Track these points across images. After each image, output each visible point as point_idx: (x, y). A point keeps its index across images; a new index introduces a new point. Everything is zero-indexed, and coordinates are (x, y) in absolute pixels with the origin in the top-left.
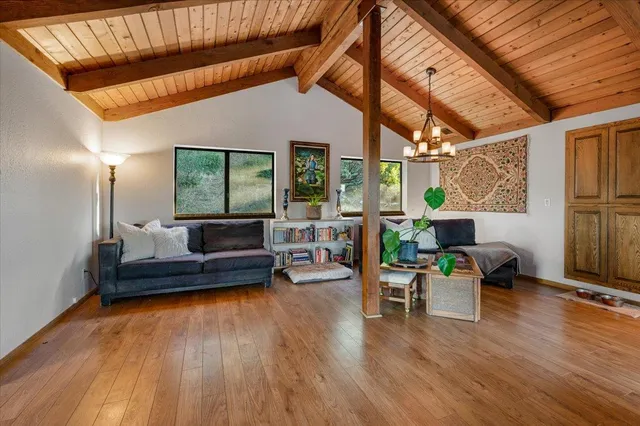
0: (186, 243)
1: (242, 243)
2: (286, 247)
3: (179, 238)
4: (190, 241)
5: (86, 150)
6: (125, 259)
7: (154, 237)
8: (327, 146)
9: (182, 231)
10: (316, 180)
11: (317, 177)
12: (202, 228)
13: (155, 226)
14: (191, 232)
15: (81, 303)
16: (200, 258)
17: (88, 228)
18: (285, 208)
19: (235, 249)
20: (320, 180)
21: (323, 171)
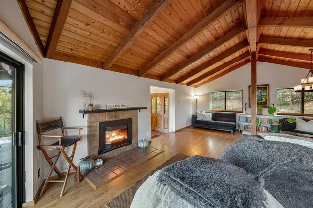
0: (211, 117)
2: (247, 124)
3: (209, 116)
4: (212, 117)
5: (191, 96)
6: (197, 119)
7: (203, 115)
8: (268, 85)
9: (211, 115)
10: (262, 100)
11: (263, 98)
12: (216, 114)
13: (204, 113)
14: (213, 115)
15: (190, 127)
17: (191, 112)
18: (245, 110)
21: (266, 96)
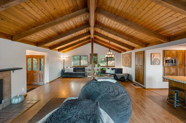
1: (81, 71)
2: (89, 72)
4: (73, 70)
5: (61, 57)
6: (65, 72)
8: (97, 54)
12: (75, 68)
13: (69, 68)
15: (60, 77)
16: (74, 72)
18: (89, 65)
19: (80, 71)
20: (96, 60)
21: (96, 59)
